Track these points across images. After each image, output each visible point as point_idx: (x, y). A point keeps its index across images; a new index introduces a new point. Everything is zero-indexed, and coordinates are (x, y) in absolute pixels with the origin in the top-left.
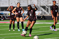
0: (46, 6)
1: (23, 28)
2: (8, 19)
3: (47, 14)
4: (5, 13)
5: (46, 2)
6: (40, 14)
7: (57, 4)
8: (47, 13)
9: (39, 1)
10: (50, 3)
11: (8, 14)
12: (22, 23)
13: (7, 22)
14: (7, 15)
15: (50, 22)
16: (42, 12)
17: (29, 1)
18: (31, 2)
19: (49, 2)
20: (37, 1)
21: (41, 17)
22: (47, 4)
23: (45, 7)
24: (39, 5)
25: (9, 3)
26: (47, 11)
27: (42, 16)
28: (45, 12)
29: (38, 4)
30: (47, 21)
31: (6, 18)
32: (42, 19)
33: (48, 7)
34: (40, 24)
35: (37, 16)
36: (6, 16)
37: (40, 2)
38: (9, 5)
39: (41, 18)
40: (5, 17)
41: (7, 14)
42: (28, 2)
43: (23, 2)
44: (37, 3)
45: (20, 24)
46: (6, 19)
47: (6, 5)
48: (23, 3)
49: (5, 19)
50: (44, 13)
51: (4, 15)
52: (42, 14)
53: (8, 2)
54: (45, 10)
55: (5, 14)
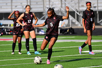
0: (76, 12)
1: (36, 50)
2: (9, 33)
3: (77, 25)
4: (4, 23)
5: (76, 4)
6: (65, 26)
7: (95, 7)
8: (77, 23)
9: (63, 3)
10: (83, 6)
11: (10, 25)
12: (35, 40)
13: (8, 38)
14: (8, 27)
15: (83, 39)
16: (69, 22)
17: (46, 2)
18: (49, 4)
19: (80, 5)
20: (60, 3)
21: (66, 30)
22: (77, 8)
23: (74, 12)
24: (63, 10)
25: (12, 5)
26: (78, 20)
27: (69, 29)
28: (74, 21)
29: (62, 7)
30: (78, 37)
31: (7, 31)
32: (68, 34)
33: (80, 13)
34: (65, 42)
35: (60, 28)
36: (7, 29)
37: (65, 4)
38: (12, 8)
39: (66, 33)
40: (5, 30)
41: (7, 25)
42: (44, 4)
43: (35, 3)
44: (60, 5)
45: (31, 42)
46: (7, 33)
47: (7, 9)
48: (35, 6)
49: (4, 34)
50: (73, 23)
51: (3, 27)
52: (68, 25)
53: (10, 4)
54: (74, 18)
55: (5, 25)
